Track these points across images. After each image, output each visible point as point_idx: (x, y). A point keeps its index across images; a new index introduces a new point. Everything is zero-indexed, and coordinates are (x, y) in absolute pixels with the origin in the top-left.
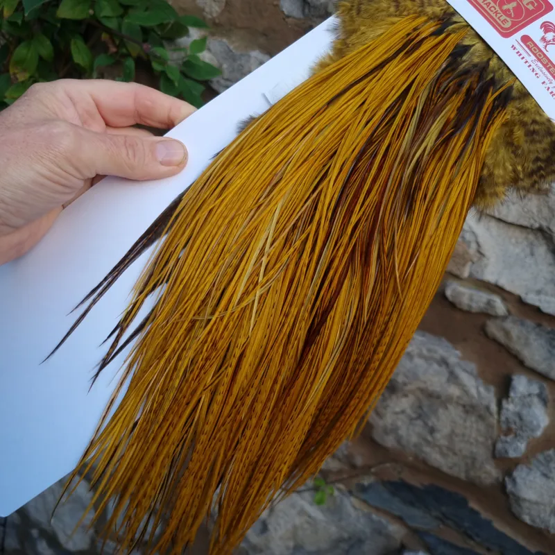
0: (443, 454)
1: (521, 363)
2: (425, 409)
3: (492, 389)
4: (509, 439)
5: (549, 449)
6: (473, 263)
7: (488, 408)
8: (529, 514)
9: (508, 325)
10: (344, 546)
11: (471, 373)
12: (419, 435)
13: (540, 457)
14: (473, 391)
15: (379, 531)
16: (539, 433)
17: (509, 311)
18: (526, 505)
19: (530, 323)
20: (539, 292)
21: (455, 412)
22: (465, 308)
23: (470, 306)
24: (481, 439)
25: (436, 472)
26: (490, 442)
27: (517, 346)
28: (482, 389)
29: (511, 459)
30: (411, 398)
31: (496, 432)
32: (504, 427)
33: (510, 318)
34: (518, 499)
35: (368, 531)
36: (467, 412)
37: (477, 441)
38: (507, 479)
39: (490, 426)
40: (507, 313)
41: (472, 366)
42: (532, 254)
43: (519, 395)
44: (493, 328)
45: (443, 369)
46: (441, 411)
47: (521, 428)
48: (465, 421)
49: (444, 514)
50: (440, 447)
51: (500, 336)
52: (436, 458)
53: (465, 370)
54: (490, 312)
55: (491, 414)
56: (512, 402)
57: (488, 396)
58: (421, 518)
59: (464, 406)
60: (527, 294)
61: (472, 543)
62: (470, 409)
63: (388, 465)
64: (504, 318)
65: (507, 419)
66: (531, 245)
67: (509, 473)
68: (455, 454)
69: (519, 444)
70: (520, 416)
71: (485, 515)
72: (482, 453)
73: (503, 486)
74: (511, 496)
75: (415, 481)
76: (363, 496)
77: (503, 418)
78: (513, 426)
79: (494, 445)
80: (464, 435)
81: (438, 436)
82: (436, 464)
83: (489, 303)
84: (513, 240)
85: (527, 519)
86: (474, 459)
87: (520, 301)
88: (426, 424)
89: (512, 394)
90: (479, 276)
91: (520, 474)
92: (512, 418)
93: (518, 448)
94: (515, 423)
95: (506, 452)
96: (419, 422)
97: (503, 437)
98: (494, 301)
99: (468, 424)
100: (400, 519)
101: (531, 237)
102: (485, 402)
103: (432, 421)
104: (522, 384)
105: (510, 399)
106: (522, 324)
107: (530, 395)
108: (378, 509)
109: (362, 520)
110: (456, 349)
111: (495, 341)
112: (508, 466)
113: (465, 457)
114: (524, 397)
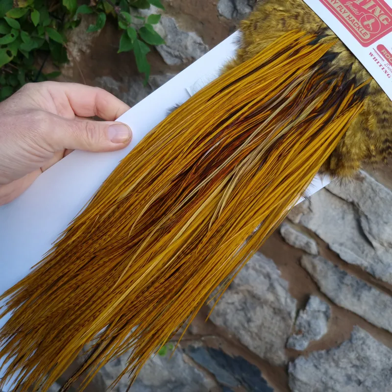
0: (252, 337)
1: (318, 288)
2: (248, 305)
3: (296, 301)
4: (298, 337)
5: (322, 349)
6: (304, 215)
7: (289, 314)
8: (299, 390)
9: (316, 261)
10: (170, 386)
11: (284, 288)
12: (240, 322)
13: (316, 354)
14: (283, 300)
15: (196, 381)
16: (318, 338)
17: (319, 252)
18: (298, 383)
19: (331, 263)
20: (341, 244)
21: (267, 311)
22: (291, 243)
23: (295, 243)
24: (280, 333)
25: (245, 349)
26: (285, 337)
27: (318, 277)
28: (289, 300)
29: (296, 351)
30: (241, 296)
31: (291, 331)
32: (297, 328)
33: (318, 258)
34: (294, 379)
35: (189, 379)
36: (275, 313)
37: (277, 334)
38: (290, 364)
39: (288, 326)
40: (317, 253)
41: (286, 284)
42: (343, 218)
43: (311, 309)
44: (306, 261)
45: (267, 281)
46: (258, 309)
47: (308, 332)
48: (272, 319)
49: (243, 378)
50: (251, 332)
51: (309, 268)
52: (247, 340)
53: (281, 285)
54: (307, 250)
55: (290, 318)
56: (307, 313)
57: (292, 306)
58: (227, 378)
59: (274, 309)
60: (333, 244)
62: (277, 311)
63: (214, 337)
64: (315, 256)
65: (300, 323)
66: (344, 212)
67: (292, 360)
68: (260, 339)
69: (304, 342)
70: (309, 324)
71: (270, 384)
72: (278, 343)
73: (286, 368)
74: (290, 376)
75: (230, 352)
76: (193, 355)
77: (298, 322)
78: (303, 329)
79: (287, 339)
80: (269, 328)
81: (252, 325)
82: (246, 344)
83: (307, 244)
84: (333, 206)
86: (272, 346)
87: (328, 248)
88: (246, 315)
89: (307, 308)
90: (305, 224)
91: (300, 362)
92: (304, 324)
93: (302, 344)
94: (305, 328)
95: (294, 345)
96: (242, 313)
97: (294, 335)
98: (311, 243)
99: (274, 321)
100: (213, 376)
101: (345, 207)
102: (289, 310)
103: (251, 314)
104: (315, 303)
105: (305, 311)
106: (325, 263)
107: (319, 311)
108: (200, 366)
109: (187, 371)
110: (278, 269)
111: (305, 270)
112: (293, 355)
113: (267, 343)
114: (315, 311)
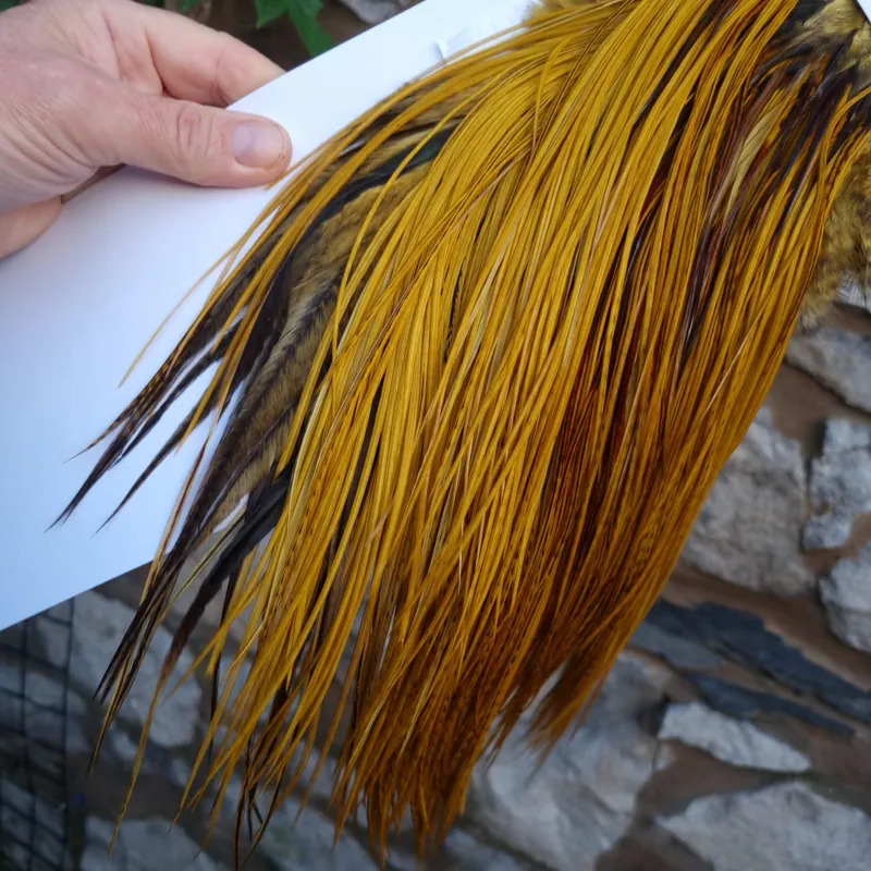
0: (724, 554)
1: (840, 401)
3: (797, 445)
4: (824, 519)
7: (790, 475)
8: (859, 633)
9: (820, 342)
11: (762, 423)
14: (768, 451)
18: (853, 618)
19: (853, 336)
21: (739, 486)
24: (782, 525)
25: (713, 581)
26: (795, 528)
27: (833, 374)
28: (781, 448)
29: (826, 551)
31: (803, 511)
32: (816, 502)
33: (822, 332)
34: (841, 611)
36: (758, 484)
37: (774, 527)
38: (823, 584)
39: (795, 503)
43: (838, 450)
46: (717, 486)
47: (842, 501)
48: (755, 498)
49: (727, 644)
50: (717, 542)
51: (806, 360)
52: (712, 560)
55: (795, 483)
56: (828, 462)
57: (790, 457)
58: (690, 653)
59: (753, 475)
61: (770, 683)
62: (762, 478)
65: (821, 490)
67: (825, 573)
68: (742, 550)
69: (840, 526)
70: (840, 483)
71: (790, 641)
72: (783, 546)
73: (815, 595)
74: (829, 608)
75: (683, 599)
77: (814, 488)
78: (830, 500)
79: (801, 532)
80: (754, 520)
81: (714, 525)
82: (713, 570)
85: (855, 641)
86: (771, 556)
89: (827, 449)
91: (843, 573)
92: (830, 486)
93: (838, 532)
94: (833, 494)
95: (820, 540)
97: (814, 519)
99: (761, 502)
100: (660, 658)
102: (785, 466)
104: (842, 432)
105: (824, 458)
106: (841, 338)
107: (855, 448)
112: (823, 561)
113: (758, 554)
114: (845, 452)
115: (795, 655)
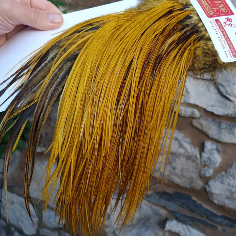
0: (180, 178)
1: (208, 136)
2: (171, 160)
3: (197, 148)
4: (206, 168)
5: (222, 171)
6: (185, 96)
7: (196, 157)
8: (217, 200)
9: (201, 121)
10: (143, 221)
11: (188, 143)
12: (169, 171)
13: (219, 175)
14: (189, 150)
15: (156, 213)
16: (217, 165)
17: (201, 116)
18: (215, 196)
19: (210, 119)
20: (212, 106)
21: (183, 160)
22: (183, 115)
23: (185, 114)
24: (194, 170)
25: (177, 186)
26: (198, 171)
27: (205, 129)
28: (193, 149)
29: (207, 177)
30: (165, 156)
31: (200, 166)
32: (203, 164)
33: (202, 118)
34: (212, 194)
35: (152, 214)
36: (188, 159)
37: (193, 171)
38: (206, 186)
39: (197, 164)
40: (200, 116)
41: (188, 140)
42: (209, 90)
43: (208, 150)
44: (195, 123)
45: (176, 142)
46: (177, 160)
47: (210, 164)
48: (187, 163)
49: (182, 203)
50: (178, 175)
51: (198, 126)
52: (177, 180)
53: (185, 142)
54: (194, 116)
55: (197, 159)
56: (206, 153)
57: (196, 152)
58: (173, 206)
59: (186, 157)
60: (208, 107)
61: (194, 214)
62: (189, 158)
63: (158, 185)
64: (199, 118)
65: (204, 160)
66: (208, 86)
67: (207, 183)
68: (184, 177)
69: (210, 170)
70: (209, 159)
71: (199, 202)
72: (195, 176)
73: (205, 189)
74: (208, 193)
75: (170, 191)
76: (149, 199)
77: (202, 160)
78: (207, 163)
79: (200, 172)
80: (187, 169)
81: (177, 170)
82: (177, 183)
83: (193, 112)
84: (200, 85)
85: (216, 202)
86: (192, 179)
87: (205, 111)
88: (171, 166)
89: (205, 150)
90: (188, 102)
91: (212, 183)
92: (206, 160)
93: (209, 172)
94: (207, 162)
95: (205, 174)
96: (168, 166)
97: (203, 168)
99: (189, 164)
100: (164, 207)
101: (208, 83)
102: (195, 154)
103: (174, 165)
104: (209, 145)
105: (204, 152)
106: (207, 120)
107: (212, 149)
108: (155, 204)
109: (149, 209)
110: (181, 133)
111: (196, 128)
112: (206, 180)
113: (189, 178)
114: (210, 150)
115: (200, 206)
